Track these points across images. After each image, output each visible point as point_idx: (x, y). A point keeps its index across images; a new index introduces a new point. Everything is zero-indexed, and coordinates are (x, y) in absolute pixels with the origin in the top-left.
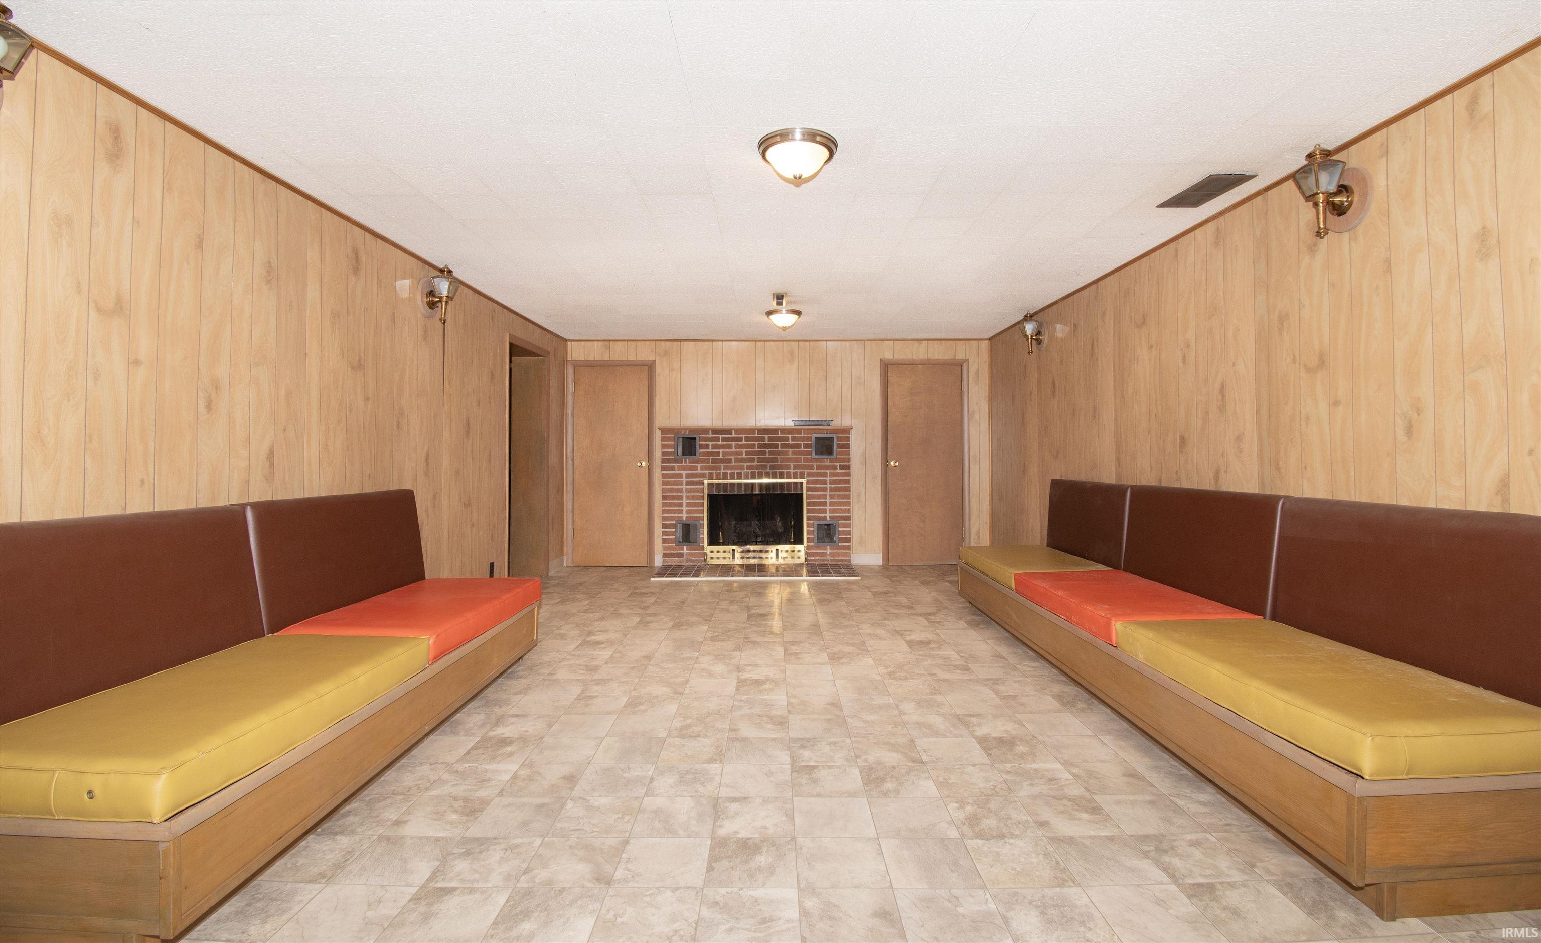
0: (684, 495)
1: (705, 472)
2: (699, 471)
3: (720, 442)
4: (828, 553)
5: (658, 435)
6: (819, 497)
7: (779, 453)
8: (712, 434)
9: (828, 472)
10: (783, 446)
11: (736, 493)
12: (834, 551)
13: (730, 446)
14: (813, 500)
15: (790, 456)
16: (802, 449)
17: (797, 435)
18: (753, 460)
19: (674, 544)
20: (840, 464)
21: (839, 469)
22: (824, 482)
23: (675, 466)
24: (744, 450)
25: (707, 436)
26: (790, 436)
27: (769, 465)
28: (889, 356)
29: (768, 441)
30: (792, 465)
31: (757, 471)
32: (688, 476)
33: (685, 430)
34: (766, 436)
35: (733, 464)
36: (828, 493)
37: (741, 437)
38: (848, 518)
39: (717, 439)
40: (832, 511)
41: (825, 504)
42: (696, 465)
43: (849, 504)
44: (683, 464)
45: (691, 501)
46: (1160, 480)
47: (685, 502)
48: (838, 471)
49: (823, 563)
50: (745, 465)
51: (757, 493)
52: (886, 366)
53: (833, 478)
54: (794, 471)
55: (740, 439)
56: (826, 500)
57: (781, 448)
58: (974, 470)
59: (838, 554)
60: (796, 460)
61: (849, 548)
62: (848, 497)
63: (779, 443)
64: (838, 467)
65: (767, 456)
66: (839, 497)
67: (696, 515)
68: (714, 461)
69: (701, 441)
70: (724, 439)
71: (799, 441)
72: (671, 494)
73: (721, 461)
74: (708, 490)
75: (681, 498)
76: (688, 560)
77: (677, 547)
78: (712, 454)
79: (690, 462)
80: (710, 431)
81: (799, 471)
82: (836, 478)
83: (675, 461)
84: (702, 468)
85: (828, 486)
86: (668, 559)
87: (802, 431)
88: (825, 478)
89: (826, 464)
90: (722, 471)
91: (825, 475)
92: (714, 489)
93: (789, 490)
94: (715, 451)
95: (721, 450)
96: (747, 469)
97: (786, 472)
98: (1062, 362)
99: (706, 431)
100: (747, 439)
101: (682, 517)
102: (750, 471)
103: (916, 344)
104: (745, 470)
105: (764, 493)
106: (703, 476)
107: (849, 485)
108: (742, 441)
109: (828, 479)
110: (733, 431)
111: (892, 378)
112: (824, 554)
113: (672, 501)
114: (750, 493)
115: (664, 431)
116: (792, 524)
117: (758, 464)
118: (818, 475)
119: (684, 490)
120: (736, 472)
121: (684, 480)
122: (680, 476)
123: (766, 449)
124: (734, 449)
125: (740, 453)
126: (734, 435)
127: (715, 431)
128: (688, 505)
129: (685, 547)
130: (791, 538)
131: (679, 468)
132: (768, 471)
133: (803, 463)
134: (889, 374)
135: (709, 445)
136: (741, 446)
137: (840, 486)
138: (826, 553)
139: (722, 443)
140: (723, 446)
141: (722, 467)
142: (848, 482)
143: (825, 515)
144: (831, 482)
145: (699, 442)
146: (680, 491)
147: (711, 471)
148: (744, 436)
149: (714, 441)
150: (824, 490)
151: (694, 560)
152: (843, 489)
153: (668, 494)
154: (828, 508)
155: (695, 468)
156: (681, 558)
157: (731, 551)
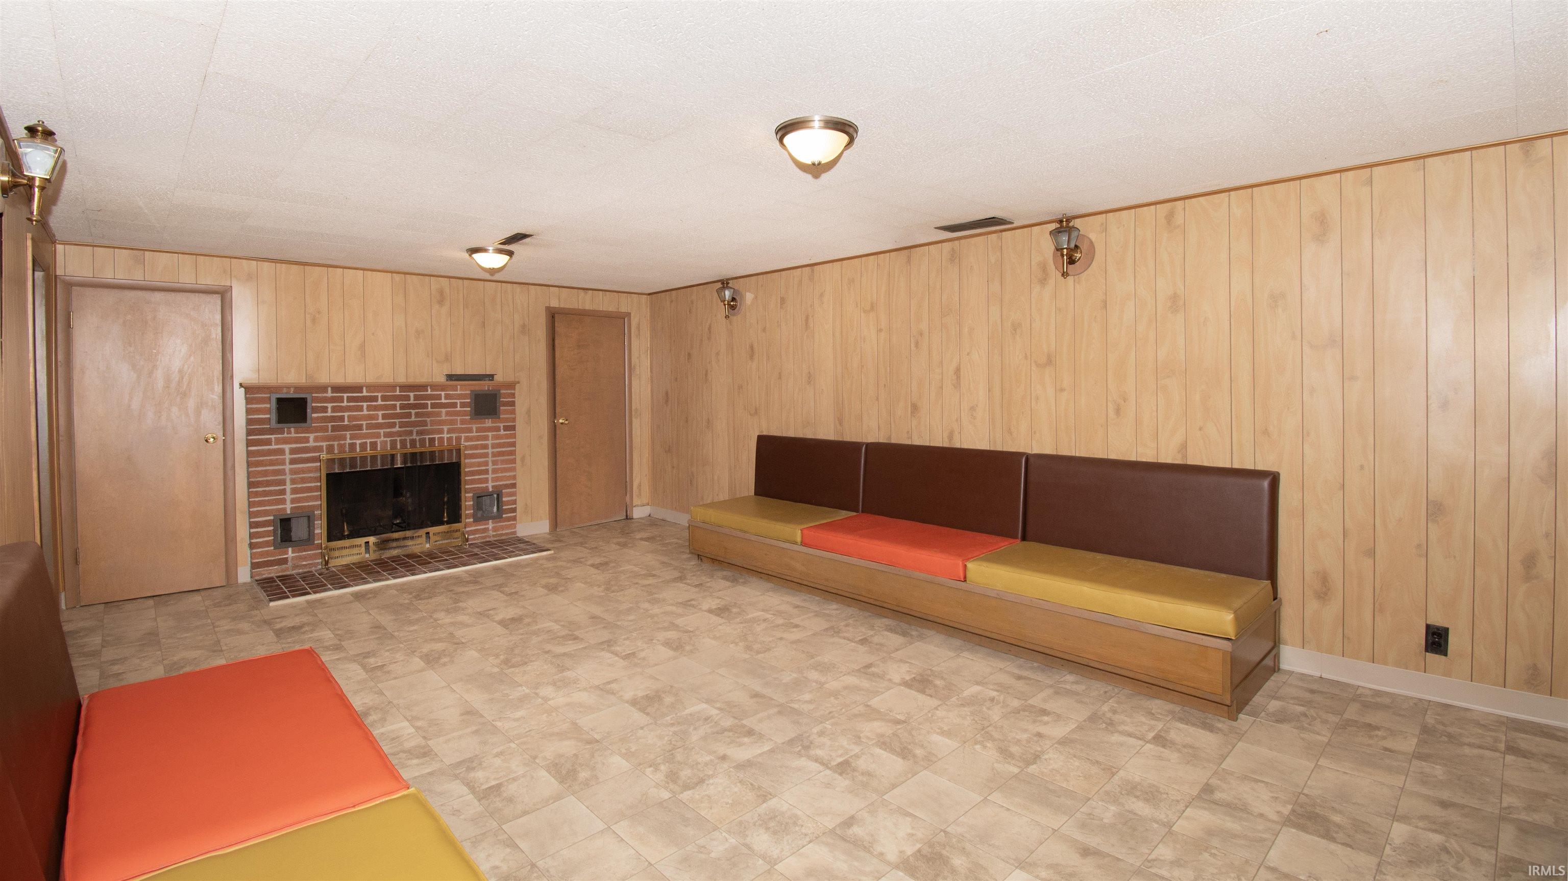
0: (288, 477)
1: (321, 444)
2: (312, 444)
3: (345, 404)
4: (490, 527)
5: (239, 395)
6: (479, 464)
7: (428, 415)
8: (332, 393)
9: (490, 434)
10: (434, 406)
11: (369, 468)
12: (497, 525)
13: (360, 409)
14: (472, 469)
15: (444, 418)
16: (459, 409)
17: (451, 393)
18: (393, 425)
19: (272, 548)
20: (504, 424)
21: (502, 431)
22: (485, 447)
23: (271, 439)
24: (380, 413)
25: (325, 395)
26: (443, 393)
27: (415, 430)
28: (554, 304)
29: (414, 401)
30: (445, 428)
31: (398, 439)
32: (293, 451)
33: (288, 388)
34: (412, 394)
35: (365, 431)
36: (490, 459)
37: (375, 396)
38: (514, 486)
39: (341, 400)
40: (494, 480)
41: (486, 472)
42: (307, 435)
43: (514, 469)
44: (286, 435)
45: (300, 486)
46: (890, 438)
47: (288, 487)
48: (502, 432)
49: (485, 540)
50: (382, 431)
51: (399, 466)
52: (553, 315)
53: (496, 442)
54: (448, 436)
55: (375, 399)
56: (487, 468)
57: (431, 408)
58: (636, 423)
59: (503, 528)
60: (452, 422)
61: (514, 518)
62: (514, 461)
63: (429, 402)
64: (502, 427)
65: (413, 419)
66: (503, 462)
67: (307, 504)
68: (334, 429)
69: (315, 403)
70: (350, 399)
71: (456, 399)
72: (265, 479)
73: (346, 428)
74: (327, 468)
75: (283, 483)
76: (295, 567)
77: (277, 551)
78: (333, 419)
79: (296, 432)
80: (330, 389)
81: (454, 435)
82: (500, 441)
83: (272, 431)
84: (316, 439)
85: (490, 451)
86: (262, 569)
87: (459, 387)
88: (486, 442)
89: (487, 425)
90: (348, 441)
91: (486, 438)
92: (336, 466)
93: (442, 458)
94: (337, 416)
95: (346, 414)
96: (384, 437)
97: (438, 438)
98: (764, 330)
99: (323, 389)
100: (384, 398)
101: (285, 509)
102: (388, 439)
103: (581, 293)
104: (382, 438)
105: (409, 465)
106: (319, 449)
107: (514, 448)
108: (377, 401)
109: (490, 442)
110: (364, 389)
111: (560, 328)
112: (486, 530)
113: (267, 489)
114: (389, 467)
115: (248, 389)
116: (446, 499)
117: (400, 429)
118: (478, 438)
119: (287, 471)
120: (368, 441)
121: (288, 457)
122: (282, 452)
123: (411, 411)
124: (365, 412)
125: (375, 417)
126: (365, 393)
127: (337, 389)
128: (294, 491)
129: (290, 550)
130: (444, 517)
131: (278, 441)
132: (414, 437)
133: (459, 426)
134: (556, 325)
135: (327, 407)
136: (376, 408)
137: (503, 449)
138: (488, 528)
139: (348, 404)
140: (348, 409)
141: (348, 436)
142: (513, 444)
143: (487, 485)
144: (494, 446)
145: (311, 405)
146: (283, 472)
147: (332, 443)
148: (380, 395)
149: (334, 402)
150: (486, 455)
151: (306, 565)
152: (508, 452)
153: (261, 479)
154: (490, 476)
155: (307, 440)
156: (284, 566)
157: (363, 545)
